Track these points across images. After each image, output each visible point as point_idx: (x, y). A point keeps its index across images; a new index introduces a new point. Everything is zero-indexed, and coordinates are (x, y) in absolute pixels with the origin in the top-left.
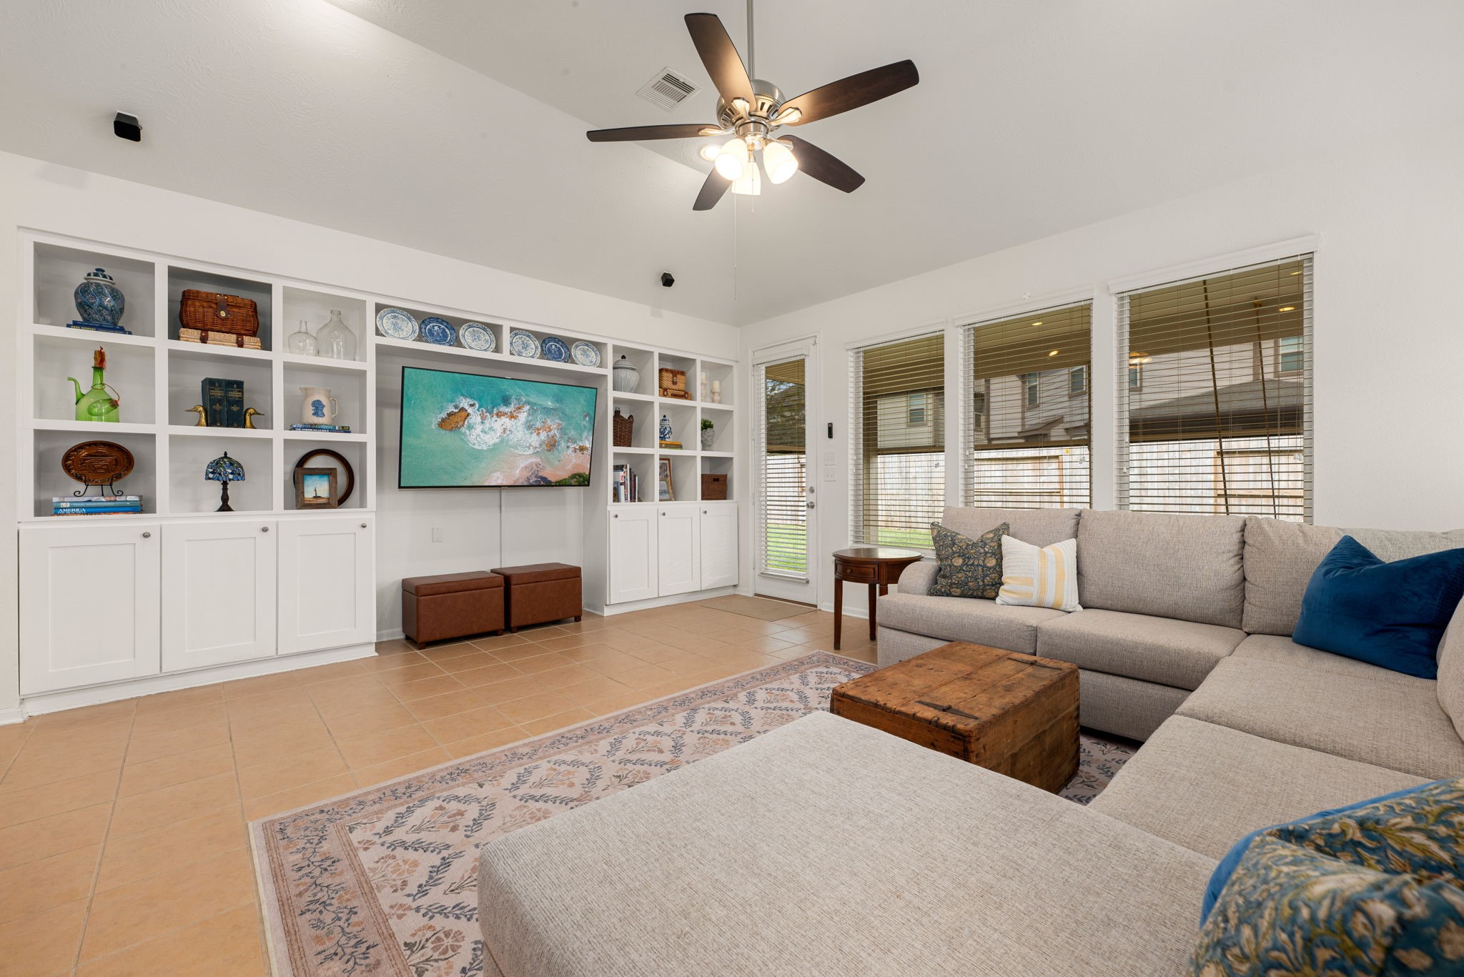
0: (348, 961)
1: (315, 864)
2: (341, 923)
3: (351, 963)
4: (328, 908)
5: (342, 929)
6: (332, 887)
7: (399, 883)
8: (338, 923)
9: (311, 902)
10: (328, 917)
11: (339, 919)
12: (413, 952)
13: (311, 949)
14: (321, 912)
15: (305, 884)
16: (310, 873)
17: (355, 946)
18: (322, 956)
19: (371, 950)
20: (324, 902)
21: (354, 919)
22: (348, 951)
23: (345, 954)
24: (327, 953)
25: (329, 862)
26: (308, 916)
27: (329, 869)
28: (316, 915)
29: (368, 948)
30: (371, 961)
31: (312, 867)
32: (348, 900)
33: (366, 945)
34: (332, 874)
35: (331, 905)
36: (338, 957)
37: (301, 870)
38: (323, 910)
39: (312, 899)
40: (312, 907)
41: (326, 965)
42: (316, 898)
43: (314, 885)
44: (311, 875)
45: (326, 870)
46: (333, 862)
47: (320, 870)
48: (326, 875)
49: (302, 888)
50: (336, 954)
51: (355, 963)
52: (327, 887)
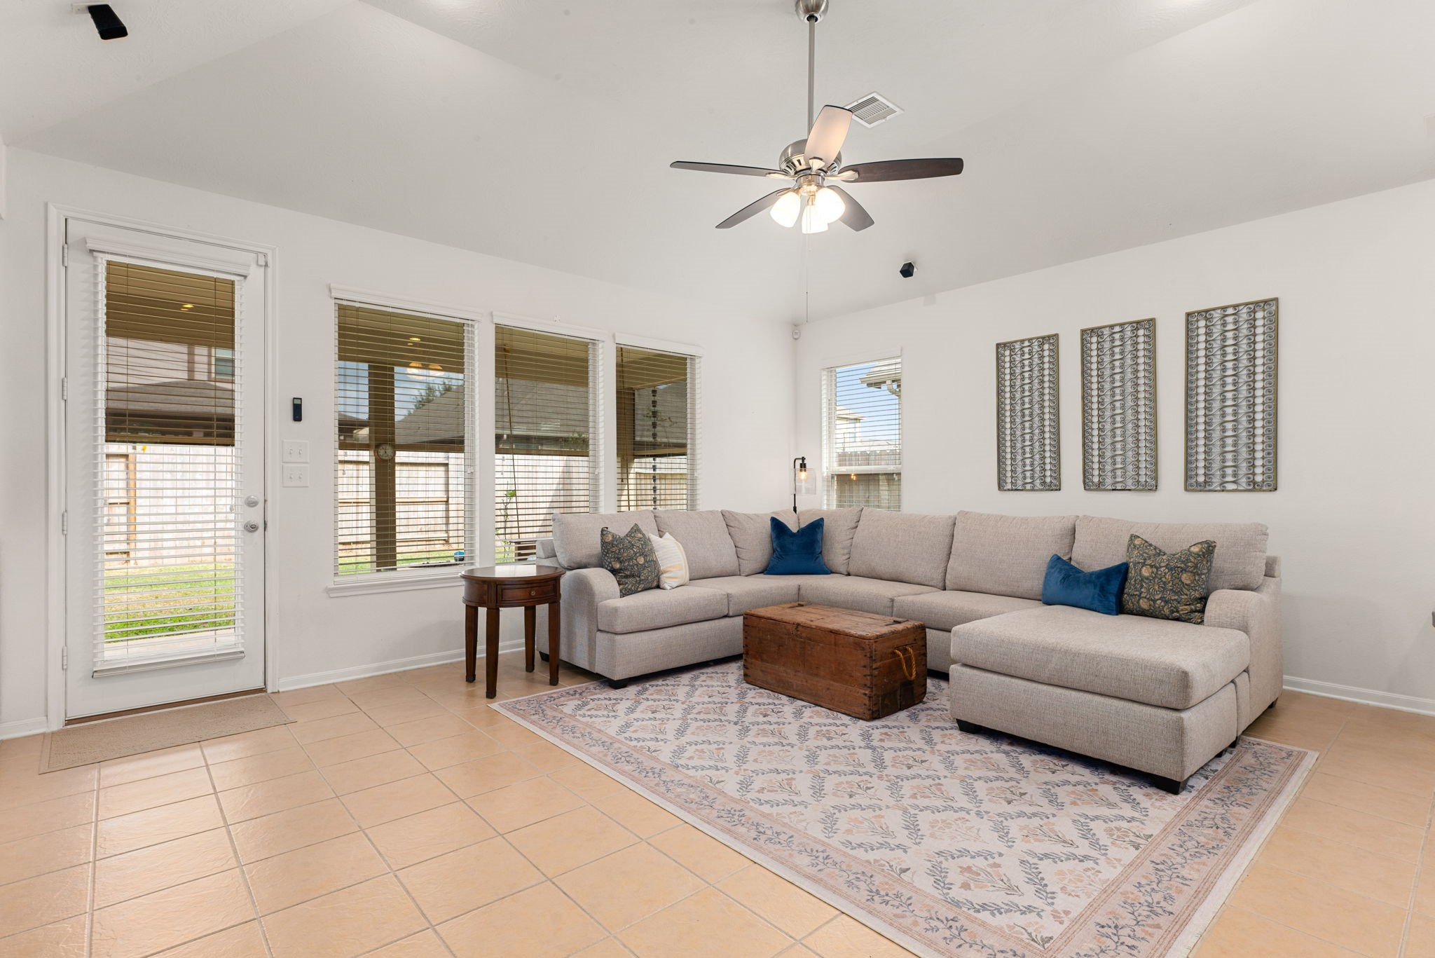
0: (1175, 869)
1: (1116, 940)
2: (1154, 886)
3: (1175, 866)
4: (1151, 901)
5: (1158, 883)
6: (1130, 910)
7: (1089, 873)
8: (1157, 888)
9: (1156, 914)
10: (1157, 897)
11: (1153, 889)
12: (1139, 844)
13: (1189, 891)
14: (1158, 903)
15: (1143, 931)
16: (1129, 936)
17: (1163, 871)
18: (1187, 882)
19: (1158, 862)
20: (1148, 906)
21: (1143, 882)
22: (1170, 872)
23: (1173, 873)
24: (1181, 881)
25: (1106, 930)
26: (1169, 908)
27: (1113, 926)
28: (1163, 904)
29: (1158, 864)
30: (1164, 858)
31: (1122, 939)
32: (1132, 893)
33: (1157, 866)
34: (1117, 919)
35: (1146, 901)
36: (1179, 875)
37: (1133, 946)
38: (1155, 903)
39: (1153, 916)
40: (1160, 911)
41: (1190, 877)
42: (1149, 913)
43: (1140, 923)
44: (1132, 934)
45: (1116, 927)
46: (1103, 927)
47: (1120, 931)
48: (1121, 923)
49: (1150, 930)
50: (1178, 877)
51: (1173, 864)
52: (1133, 914)
